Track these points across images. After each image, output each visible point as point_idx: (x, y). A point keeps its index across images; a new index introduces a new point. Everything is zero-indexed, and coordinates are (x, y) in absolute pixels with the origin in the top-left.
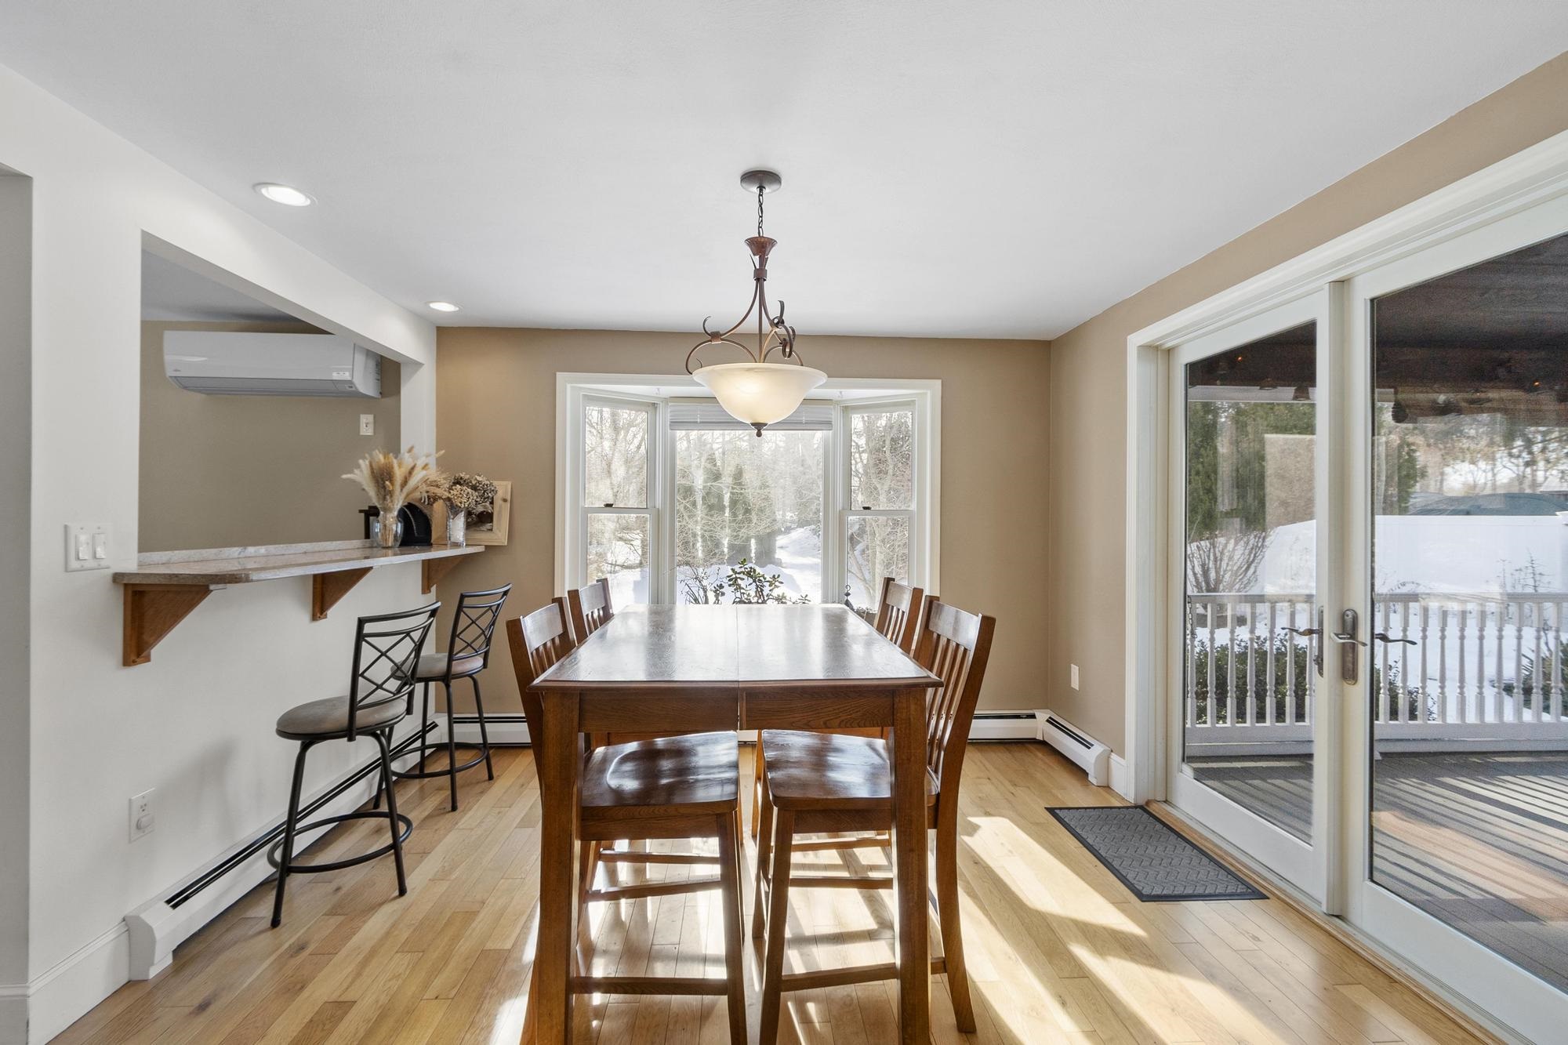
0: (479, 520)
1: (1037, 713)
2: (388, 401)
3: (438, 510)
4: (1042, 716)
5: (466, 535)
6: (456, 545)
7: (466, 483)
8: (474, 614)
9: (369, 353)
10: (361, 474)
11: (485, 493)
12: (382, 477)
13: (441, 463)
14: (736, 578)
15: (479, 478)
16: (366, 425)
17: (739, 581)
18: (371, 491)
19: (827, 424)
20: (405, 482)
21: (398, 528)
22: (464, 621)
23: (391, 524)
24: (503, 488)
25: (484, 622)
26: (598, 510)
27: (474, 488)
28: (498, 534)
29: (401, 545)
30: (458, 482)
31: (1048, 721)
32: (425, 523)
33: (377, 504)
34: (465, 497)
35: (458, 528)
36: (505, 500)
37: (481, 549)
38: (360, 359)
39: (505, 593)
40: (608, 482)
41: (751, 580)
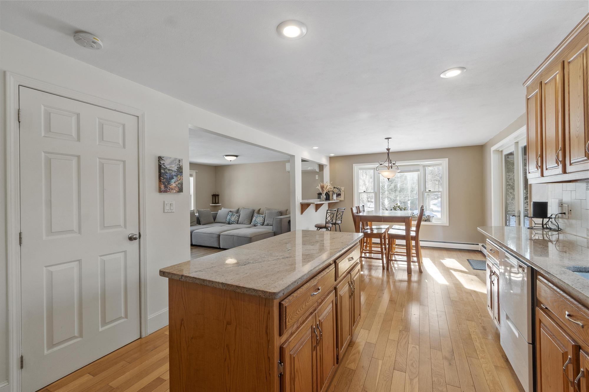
0: (339, 195)
1: (479, 244)
2: (321, 172)
3: (331, 193)
4: (480, 245)
5: (336, 198)
6: (334, 200)
7: (336, 188)
8: (340, 212)
9: (318, 164)
10: (319, 187)
11: (339, 190)
12: (322, 187)
13: (332, 184)
14: (395, 208)
15: (339, 187)
16: (317, 177)
17: (396, 209)
18: (321, 190)
19: (418, 170)
20: (326, 188)
21: (325, 197)
22: (338, 213)
23: (324, 196)
24: (343, 189)
25: (341, 214)
26: (362, 193)
27: (338, 189)
28: (342, 198)
29: (326, 200)
30: (334, 188)
31: (482, 246)
32: (329, 195)
33: (321, 192)
34: (336, 191)
35: (335, 196)
36: (343, 191)
37: (339, 201)
38: (317, 165)
39: (345, 209)
40: (365, 186)
41: (399, 208)
